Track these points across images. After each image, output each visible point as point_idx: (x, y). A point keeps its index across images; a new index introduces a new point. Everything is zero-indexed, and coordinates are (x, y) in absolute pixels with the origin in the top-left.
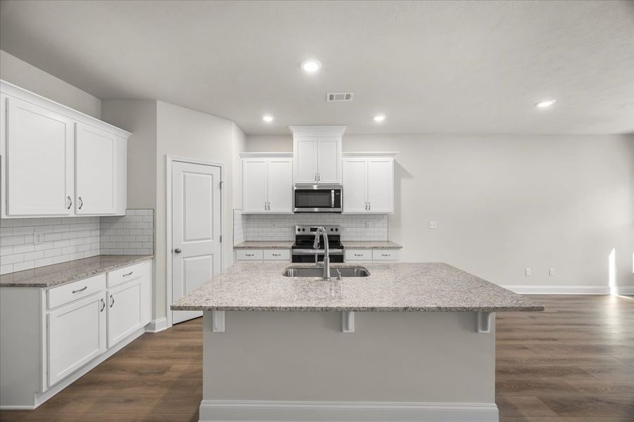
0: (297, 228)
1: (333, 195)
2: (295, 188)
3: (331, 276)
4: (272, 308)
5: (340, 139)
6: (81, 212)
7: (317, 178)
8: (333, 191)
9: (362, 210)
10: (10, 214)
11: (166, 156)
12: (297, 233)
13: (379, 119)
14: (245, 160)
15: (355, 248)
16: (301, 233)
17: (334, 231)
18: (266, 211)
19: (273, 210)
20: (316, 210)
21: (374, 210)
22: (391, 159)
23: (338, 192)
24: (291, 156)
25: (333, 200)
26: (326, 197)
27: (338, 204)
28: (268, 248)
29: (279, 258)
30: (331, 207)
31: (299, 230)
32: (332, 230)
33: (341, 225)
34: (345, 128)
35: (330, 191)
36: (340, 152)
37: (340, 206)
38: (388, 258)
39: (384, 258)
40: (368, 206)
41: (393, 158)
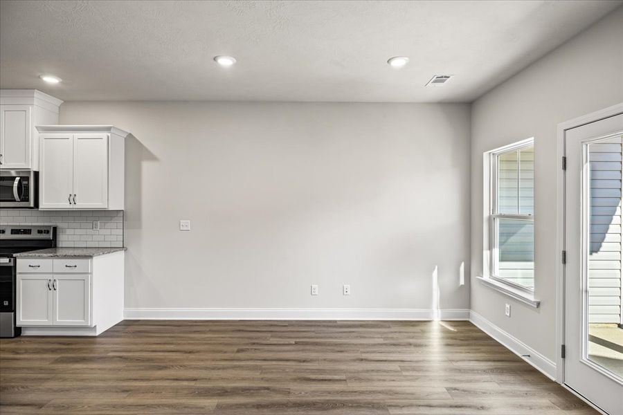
9: (64, 205)
17: (43, 233)
22: (105, 135)
23: (26, 179)
27: (26, 197)
34: (35, 92)
35: (14, 178)
37: (27, 200)
38: (75, 270)
39: (68, 270)
40: (72, 198)
41: (109, 134)
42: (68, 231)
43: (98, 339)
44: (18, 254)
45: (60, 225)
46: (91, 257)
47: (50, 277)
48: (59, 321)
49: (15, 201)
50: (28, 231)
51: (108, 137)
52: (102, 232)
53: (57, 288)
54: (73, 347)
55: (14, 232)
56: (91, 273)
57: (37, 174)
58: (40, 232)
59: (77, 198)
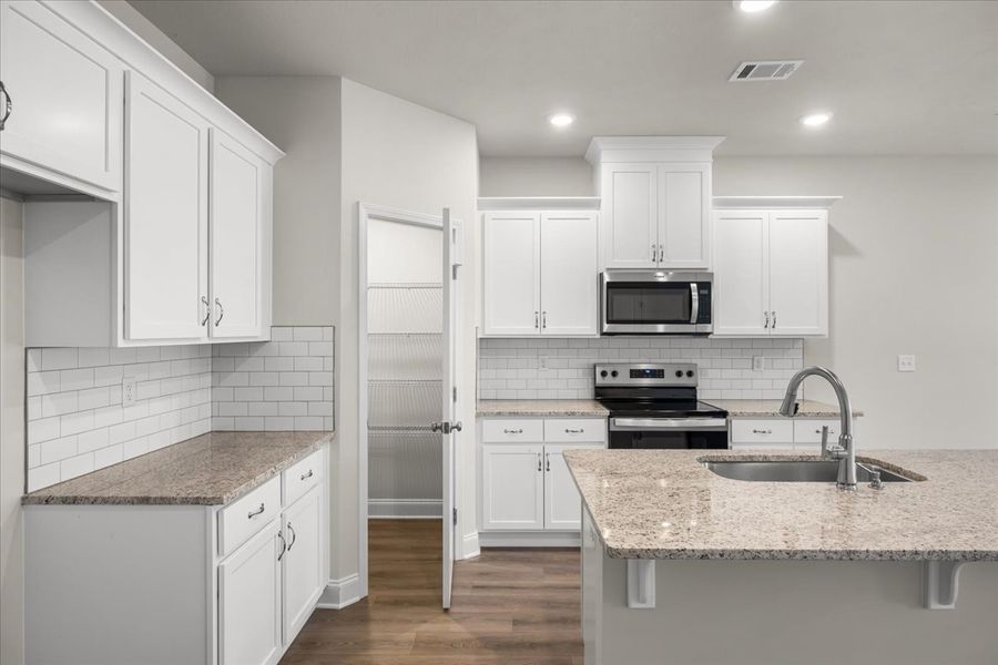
0: (599, 370)
1: (695, 295)
2: (607, 279)
3: (859, 480)
4: (849, 552)
5: (710, 166)
7: (658, 254)
8: (694, 286)
9: (755, 328)
10: (132, 337)
11: (358, 203)
12: (600, 381)
13: (816, 121)
14: (490, 214)
15: (755, 416)
16: (609, 381)
17: (685, 376)
18: (537, 332)
19: (553, 329)
20: (661, 328)
21: (783, 329)
22: (822, 214)
23: (705, 287)
24: (596, 205)
25: (695, 305)
26: (680, 298)
27: (705, 315)
28: (557, 415)
29: (579, 437)
30: (688, 322)
31: (604, 374)
32: (679, 374)
33: (701, 363)
34: (719, 141)
35: (686, 285)
36: (709, 197)
37: (709, 321)
41: (827, 211)
50: (658, 374)
55: (636, 373)
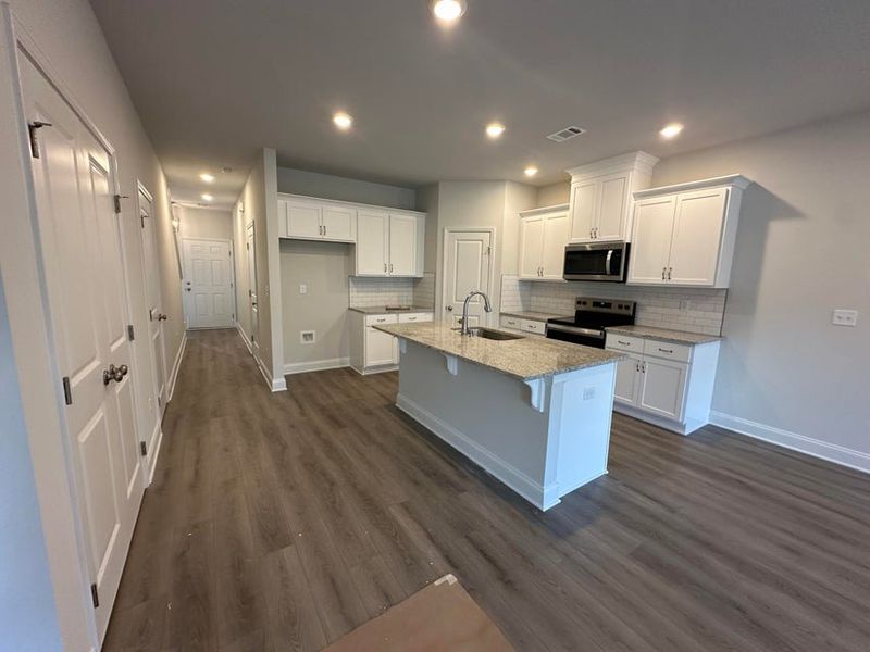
0: (576, 300)
6: (394, 274)
7: (594, 235)
8: (611, 252)
9: (656, 280)
11: (444, 228)
12: (578, 307)
13: (671, 131)
14: (526, 219)
16: (582, 308)
17: (624, 308)
18: (539, 278)
19: (546, 276)
22: (725, 189)
23: (619, 252)
24: (567, 208)
25: (609, 264)
27: (615, 269)
29: (534, 330)
31: (579, 303)
34: (638, 155)
35: (606, 252)
37: (618, 274)
38: (669, 356)
39: (661, 354)
40: (667, 273)
41: (730, 188)
42: (650, 309)
43: (685, 440)
44: (609, 328)
45: (639, 300)
46: (693, 344)
47: (639, 357)
48: (644, 405)
49: (605, 274)
50: (608, 305)
51: (728, 191)
52: (693, 313)
53: (646, 371)
54: (665, 440)
55: (596, 304)
56: (691, 363)
57: (629, 245)
58: (620, 307)
59: (672, 272)
